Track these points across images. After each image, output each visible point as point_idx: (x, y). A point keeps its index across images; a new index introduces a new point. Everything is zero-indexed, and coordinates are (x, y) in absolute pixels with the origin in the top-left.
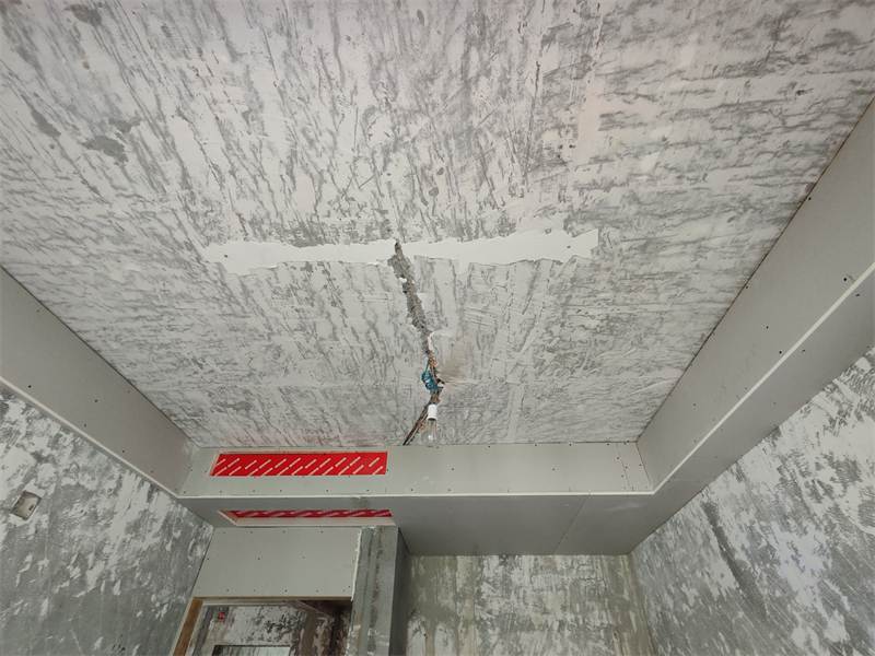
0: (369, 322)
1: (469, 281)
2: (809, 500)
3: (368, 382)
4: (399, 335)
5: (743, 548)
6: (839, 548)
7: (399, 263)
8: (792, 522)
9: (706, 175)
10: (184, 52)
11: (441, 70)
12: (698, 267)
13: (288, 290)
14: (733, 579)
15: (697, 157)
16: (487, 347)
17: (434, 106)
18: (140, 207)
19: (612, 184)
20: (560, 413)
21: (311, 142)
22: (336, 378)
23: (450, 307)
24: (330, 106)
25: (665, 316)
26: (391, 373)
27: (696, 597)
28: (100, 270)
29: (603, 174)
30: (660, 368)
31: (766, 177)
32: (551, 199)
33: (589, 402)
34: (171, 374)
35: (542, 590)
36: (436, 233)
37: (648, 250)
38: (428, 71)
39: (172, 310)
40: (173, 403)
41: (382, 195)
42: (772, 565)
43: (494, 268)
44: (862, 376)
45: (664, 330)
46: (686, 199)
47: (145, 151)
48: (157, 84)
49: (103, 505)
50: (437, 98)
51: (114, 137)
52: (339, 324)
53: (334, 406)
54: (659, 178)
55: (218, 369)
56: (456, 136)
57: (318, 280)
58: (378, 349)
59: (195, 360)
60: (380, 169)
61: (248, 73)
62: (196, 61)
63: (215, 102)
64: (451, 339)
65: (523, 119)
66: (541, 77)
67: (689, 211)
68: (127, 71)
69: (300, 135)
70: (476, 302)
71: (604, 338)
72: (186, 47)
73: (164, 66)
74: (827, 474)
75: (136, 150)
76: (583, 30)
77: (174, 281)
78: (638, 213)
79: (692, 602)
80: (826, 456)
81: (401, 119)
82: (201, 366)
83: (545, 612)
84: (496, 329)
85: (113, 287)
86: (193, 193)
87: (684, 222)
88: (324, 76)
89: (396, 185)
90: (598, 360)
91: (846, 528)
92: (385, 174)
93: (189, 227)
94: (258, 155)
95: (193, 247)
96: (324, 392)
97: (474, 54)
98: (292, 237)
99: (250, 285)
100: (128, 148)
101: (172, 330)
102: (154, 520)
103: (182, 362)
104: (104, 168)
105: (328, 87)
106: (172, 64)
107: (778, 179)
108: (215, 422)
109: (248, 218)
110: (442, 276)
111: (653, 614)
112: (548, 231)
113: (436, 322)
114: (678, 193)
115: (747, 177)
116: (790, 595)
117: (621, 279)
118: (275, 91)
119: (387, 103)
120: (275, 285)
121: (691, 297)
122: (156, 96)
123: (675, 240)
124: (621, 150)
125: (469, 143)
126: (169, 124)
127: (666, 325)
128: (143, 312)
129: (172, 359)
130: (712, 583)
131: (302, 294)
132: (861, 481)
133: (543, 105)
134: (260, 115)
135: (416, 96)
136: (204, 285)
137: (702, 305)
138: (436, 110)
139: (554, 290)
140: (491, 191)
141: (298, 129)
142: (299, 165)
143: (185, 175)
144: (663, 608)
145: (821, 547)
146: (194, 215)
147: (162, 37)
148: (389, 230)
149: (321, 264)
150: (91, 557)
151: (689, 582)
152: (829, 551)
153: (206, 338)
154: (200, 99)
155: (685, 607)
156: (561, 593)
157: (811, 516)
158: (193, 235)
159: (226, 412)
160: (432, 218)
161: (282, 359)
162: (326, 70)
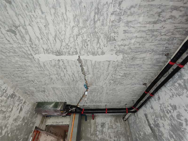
0: (72, 73)
1: (95, 65)
2: (166, 114)
3: (72, 86)
4: (79, 76)
5: (153, 124)
6: (173, 124)
7: (79, 60)
8: (163, 118)
9: (145, 44)
10: (31, 11)
11: (89, 19)
12: (143, 63)
13: (54, 65)
14: (151, 131)
15: (143, 40)
16: (99, 79)
17: (88, 26)
18: (19, 45)
19: (126, 45)
20: (114, 94)
21: (60, 33)
22: (65, 85)
23: (90, 70)
24: (64, 25)
25: (137, 73)
26: (77, 84)
27: (143, 134)
28: (10, 60)
29: (124, 43)
30: (135, 84)
31: (157, 45)
32: (113, 48)
33: (120, 91)
34: (26, 84)
35: (110, 133)
36: (88, 54)
37: (133, 59)
38: (86, 19)
39: (27, 69)
40: (27, 90)
41: (76, 45)
42: (159, 128)
43: (100, 62)
44: (177, 87)
45: (136, 76)
46: (141, 49)
47: (21, 33)
48: (24, 18)
49: (8, 114)
50: (88, 25)
51: (14, 29)
52: (66, 73)
53: (64, 91)
54: (135, 44)
55: (38, 83)
56: (92, 33)
57: (61, 63)
58: (75, 79)
59: (32, 81)
60: (75, 39)
61: (45, 17)
62: (33, 13)
63: (38, 23)
64: (91, 77)
65: (107, 30)
66: (111, 21)
67: (142, 51)
68: (17, 15)
69: (58, 31)
70: (96, 69)
71: (124, 78)
72: (31, 10)
73: (26, 14)
74: (170, 108)
75: (19, 32)
76: (120, 12)
77: (27, 62)
78: (131, 51)
79: (142, 135)
80: (169, 104)
81: (80, 29)
82: (33, 82)
83: (111, 138)
84: (101, 75)
85: (13, 63)
86: (32, 43)
87: (140, 54)
88: (63, 19)
89: (79, 43)
90: (122, 82)
91: (174, 120)
92: (76, 41)
93: (31, 50)
94: (48, 35)
95: (32, 55)
96: (62, 88)
97: (96, 16)
98: (55, 54)
99: (45, 64)
100: (17, 32)
101: (27, 74)
102: (20, 118)
103: (29, 81)
104: (11, 36)
105: (64, 21)
106: (28, 14)
107: (160, 46)
108: (37, 95)
109: (45, 49)
110: (89, 63)
111: (134, 138)
112: (112, 55)
113: (88, 73)
114: (139, 47)
115: (153, 45)
116: (163, 134)
117: (127, 65)
118: (52, 21)
119: (77, 25)
120: (51, 64)
121: (142, 70)
122: (24, 21)
123: (139, 57)
124: (128, 38)
125: (95, 35)
126: (27, 27)
127: (137, 75)
128: (20, 69)
129: (27, 80)
130: (146, 131)
131: (57, 66)
132: (177, 110)
133: (111, 28)
134: (48, 26)
135: (84, 24)
136: (35, 64)
137: (144, 71)
138: (88, 27)
139: (113, 67)
140: (100, 45)
141: (57, 30)
142: (57, 38)
143: (30, 39)
144: (136, 137)
145: (169, 124)
146: (32, 48)
147: (26, 8)
148: (77, 53)
149: (62, 60)
150: (4, 127)
151: (141, 131)
152: (170, 125)
153: (35, 76)
154: (34, 22)
155: (141, 137)
156: (114, 133)
157: (167, 117)
158: (32, 52)
159: (39, 92)
160: (87, 51)
161: (52, 81)
162: (63, 17)
